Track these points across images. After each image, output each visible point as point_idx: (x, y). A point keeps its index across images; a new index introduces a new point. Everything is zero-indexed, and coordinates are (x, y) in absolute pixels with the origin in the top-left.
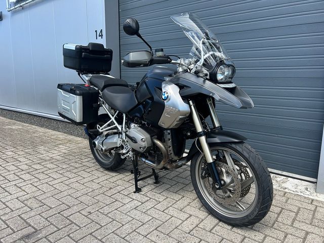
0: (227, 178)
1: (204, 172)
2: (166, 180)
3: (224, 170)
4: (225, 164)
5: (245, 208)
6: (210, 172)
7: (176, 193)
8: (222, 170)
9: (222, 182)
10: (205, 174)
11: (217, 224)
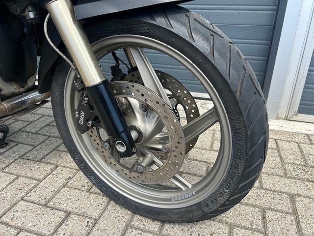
0: (144, 121)
1: (83, 114)
2: (24, 135)
3: (135, 102)
4: (137, 86)
5: (190, 186)
6: (97, 113)
7: (40, 161)
8: (129, 105)
9: (134, 134)
10: (86, 120)
11: (129, 225)
